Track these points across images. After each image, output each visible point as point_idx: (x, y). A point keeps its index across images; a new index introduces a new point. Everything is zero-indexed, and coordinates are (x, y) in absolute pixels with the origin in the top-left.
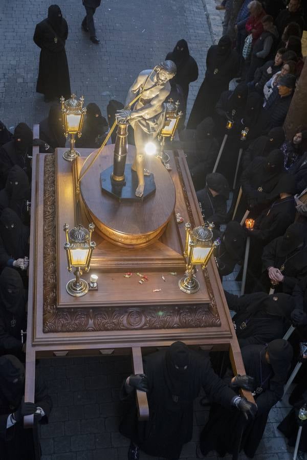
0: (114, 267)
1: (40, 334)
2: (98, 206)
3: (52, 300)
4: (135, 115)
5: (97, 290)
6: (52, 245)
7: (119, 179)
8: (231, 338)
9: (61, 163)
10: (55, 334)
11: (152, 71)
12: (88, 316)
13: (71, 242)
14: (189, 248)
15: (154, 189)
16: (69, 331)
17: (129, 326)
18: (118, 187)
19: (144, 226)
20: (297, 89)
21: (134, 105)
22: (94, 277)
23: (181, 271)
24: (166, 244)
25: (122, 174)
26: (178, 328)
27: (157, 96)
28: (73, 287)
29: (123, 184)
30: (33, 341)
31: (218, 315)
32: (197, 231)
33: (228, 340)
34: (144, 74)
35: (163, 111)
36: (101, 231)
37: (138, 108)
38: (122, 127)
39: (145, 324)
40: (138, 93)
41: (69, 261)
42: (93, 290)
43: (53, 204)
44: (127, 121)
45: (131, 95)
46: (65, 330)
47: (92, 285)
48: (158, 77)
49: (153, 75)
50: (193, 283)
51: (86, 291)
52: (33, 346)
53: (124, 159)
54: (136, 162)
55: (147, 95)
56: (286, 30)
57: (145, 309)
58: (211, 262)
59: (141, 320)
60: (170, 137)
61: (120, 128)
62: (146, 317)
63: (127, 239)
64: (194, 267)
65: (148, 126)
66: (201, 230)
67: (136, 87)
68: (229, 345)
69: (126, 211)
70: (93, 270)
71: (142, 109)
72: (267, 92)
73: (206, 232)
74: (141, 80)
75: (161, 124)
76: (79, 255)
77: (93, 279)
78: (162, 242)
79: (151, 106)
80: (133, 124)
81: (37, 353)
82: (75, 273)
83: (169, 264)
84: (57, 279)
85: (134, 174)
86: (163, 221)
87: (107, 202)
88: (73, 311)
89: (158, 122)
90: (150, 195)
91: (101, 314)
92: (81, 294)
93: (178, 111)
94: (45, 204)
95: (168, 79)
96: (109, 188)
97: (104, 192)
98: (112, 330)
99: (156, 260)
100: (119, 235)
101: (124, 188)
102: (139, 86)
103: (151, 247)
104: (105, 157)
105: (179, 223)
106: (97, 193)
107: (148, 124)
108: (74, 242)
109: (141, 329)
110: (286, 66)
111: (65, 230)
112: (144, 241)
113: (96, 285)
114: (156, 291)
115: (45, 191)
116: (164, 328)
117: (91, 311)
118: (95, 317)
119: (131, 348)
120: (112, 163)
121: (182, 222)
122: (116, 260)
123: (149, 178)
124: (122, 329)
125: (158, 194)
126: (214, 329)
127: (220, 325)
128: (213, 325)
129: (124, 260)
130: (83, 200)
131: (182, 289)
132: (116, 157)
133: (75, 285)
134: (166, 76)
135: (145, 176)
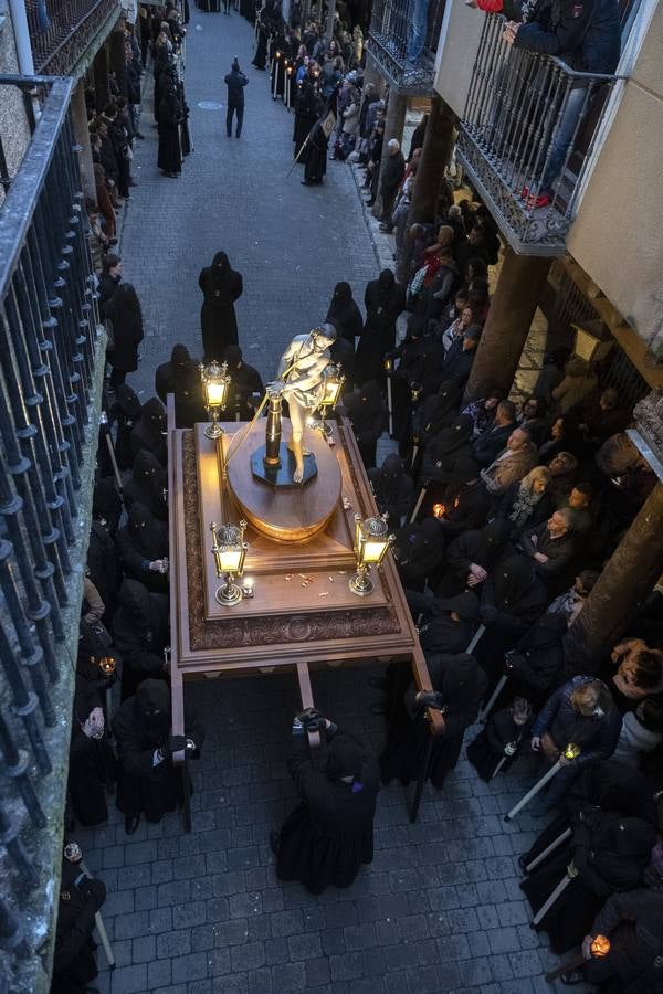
0: (271, 568)
1: (187, 654)
2: (249, 496)
3: (199, 610)
4: (290, 387)
5: (252, 597)
6: (197, 543)
7: (273, 462)
8: (413, 645)
9: (202, 442)
10: (205, 651)
11: (308, 336)
12: (243, 628)
13: (220, 545)
14: (360, 545)
15: (315, 473)
16: (222, 647)
17: (293, 639)
18: (272, 472)
19: (305, 518)
21: (286, 377)
22: (249, 581)
23: (351, 570)
24: (333, 537)
25: (276, 456)
26: (350, 637)
27: (315, 365)
28: (224, 595)
29: (278, 467)
30: (179, 661)
31: (398, 619)
32: (369, 524)
33: (410, 648)
34: (298, 340)
36: (255, 527)
37: (293, 378)
38: (275, 402)
39: (311, 635)
40: (292, 363)
41: (218, 566)
42: (247, 597)
43: (195, 491)
44: (281, 395)
46: (216, 646)
47: (246, 592)
48: (315, 343)
49: (309, 341)
50: (366, 584)
51: (240, 599)
52: (179, 667)
53: (278, 438)
54: (292, 442)
55: (302, 365)
57: (309, 617)
59: (305, 631)
60: (332, 406)
61: (272, 403)
62: (312, 627)
63: (286, 534)
64: (367, 565)
66: (374, 522)
67: (289, 355)
68: (411, 655)
69: (282, 500)
70: (247, 573)
71: (298, 380)
73: (380, 525)
74: (295, 347)
77: (248, 585)
78: (328, 536)
79: (308, 377)
80: (287, 397)
81: (185, 675)
82: (226, 579)
83: (337, 562)
85: (291, 454)
86: (328, 511)
87: (260, 490)
88: (225, 624)
90: (311, 478)
91: (258, 626)
92: (234, 603)
94: (185, 492)
95: (327, 345)
96: (261, 473)
97: (256, 478)
98: (272, 643)
99: (322, 556)
100: (277, 531)
101: (280, 472)
102: (292, 354)
103: (315, 542)
104: (255, 435)
105: (347, 511)
106: (248, 479)
107: (305, 397)
108: (223, 544)
109: (307, 640)
111: (212, 529)
112: (306, 535)
113: (250, 591)
114: (322, 594)
115: (184, 475)
116: (334, 638)
117: (246, 622)
118: (251, 629)
119: (295, 664)
120: (265, 442)
121: (350, 509)
122: (276, 560)
123: (309, 458)
124: (285, 643)
125: (320, 477)
126: (393, 636)
127: (400, 632)
128: (392, 632)
129: (284, 559)
130: (231, 489)
131: (353, 590)
132: (268, 436)
133: (226, 592)
134: (325, 343)
135: (304, 456)
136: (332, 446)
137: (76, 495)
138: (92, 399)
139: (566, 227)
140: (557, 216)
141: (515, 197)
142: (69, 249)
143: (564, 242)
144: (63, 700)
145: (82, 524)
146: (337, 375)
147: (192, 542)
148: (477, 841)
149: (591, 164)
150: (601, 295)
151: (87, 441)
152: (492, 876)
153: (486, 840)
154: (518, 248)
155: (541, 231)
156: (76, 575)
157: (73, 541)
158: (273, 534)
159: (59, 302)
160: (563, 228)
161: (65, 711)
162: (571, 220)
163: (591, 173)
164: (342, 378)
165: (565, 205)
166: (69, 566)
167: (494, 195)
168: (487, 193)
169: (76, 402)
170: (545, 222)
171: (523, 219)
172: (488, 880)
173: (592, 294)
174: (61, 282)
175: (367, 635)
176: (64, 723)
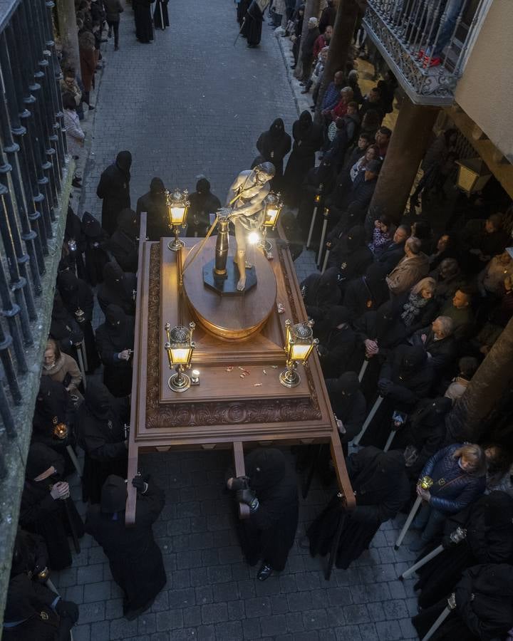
0: (215, 361)
1: (143, 430)
2: (200, 299)
3: (154, 395)
4: (236, 213)
5: (199, 385)
6: (156, 337)
7: (221, 273)
8: (332, 431)
9: (166, 254)
10: (158, 429)
11: (252, 171)
12: (190, 411)
13: (172, 342)
14: (289, 346)
15: (254, 283)
16: (171, 426)
17: (231, 421)
18: (220, 280)
19: (245, 320)
20: (381, 174)
21: (234, 203)
22: (196, 372)
23: (281, 365)
24: (267, 337)
25: (223, 268)
26: (279, 421)
27: (257, 195)
28: (175, 383)
29: (225, 277)
30: (136, 437)
31: (319, 408)
32: (297, 329)
33: (329, 433)
34: (244, 175)
35: (263, 209)
36: (203, 325)
37: (239, 206)
38: (223, 224)
39: (246, 419)
40: (239, 192)
41: (170, 359)
42: (194, 385)
43: (157, 295)
44: (228, 219)
45: (231, 194)
46: (167, 425)
47: (193, 380)
48: (257, 178)
49: (253, 176)
50: (293, 377)
51: (189, 386)
52: (136, 441)
53: (225, 254)
55: (247, 194)
56: (365, 117)
57: (246, 404)
58: (313, 355)
59: (242, 415)
60: (272, 228)
61: (221, 226)
62: (247, 412)
63: (228, 333)
64: (294, 362)
65: (248, 223)
66: (301, 328)
67: (237, 187)
68: (329, 439)
69: (229, 305)
70: (195, 365)
71: (242, 207)
72: (353, 174)
73: (306, 330)
74: (241, 181)
75: (261, 220)
76: (180, 355)
77: (195, 375)
78: (264, 336)
79: (251, 205)
80: (234, 221)
81: (140, 449)
82: (177, 370)
83: (270, 357)
84: (160, 373)
86: (264, 314)
87: (210, 296)
88: (175, 407)
89: (259, 219)
90: (252, 287)
91: (202, 409)
92: (183, 390)
93: (280, 203)
94: (150, 294)
95: (267, 180)
96: (211, 282)
97: (206, 286)
98: (214, 424)
99: (257, 353)
100: (221, 330)
101: (226, 282)
102: (239, 185)
103: (252, 340)
104: (208, 249)
105: (281, 313)
106: (200, 287)
107: (248, 221)
108: (175, 343)
109: (242, 423)
110: (371, 150)
111: (166, 329)
112: (245, 335)
113: (197, 380)
114: (257, 385)
115: (150, 280)
116: (265, 422)
117: (193, 406)
118: (196, 412)
119: (232, 443)
120: (214, 256)
121: (283, 313)
122: (218, 354)
123: (250, 271)
124: (224, 424)
125: (259, 287)
126: (315, 422)
127: (321, 418)
128: (314, 418)
129: (226, 354)
130: (186, 294)
131: (282, 382)
132: (217, 252)
133: (177, 381)
134: (265, 178)
135: (246, 268)
136: (270, 260)
137: (36, 302)
138: (57, 217)
139: (455, 82)
140: (447, 74)
141: (413, 58)
142: (37, 86)
143: (452, 94)
144: (10, 497)
145: (40, 327)
146: (276, 202)
147: (153, 336)
148: (376, 586)
149: (475, 32)
150: (484, 137)
151: (50, 253)
152: (389, 617)
153: (384, 585)
154: (415, 98)
155: (434, 85)
156: (32, 374)
157: (31, 343)
158: (218, 333)
159: (23, 130)
160: (451, 83)
161: (11, 508)
162: (458, 77)
163: (475, 39)
164: (281, 205)
165: (454, 65)
166: (25, 366)
167: (395, 57)
168: (390, 55)
169: (40, 219)
170: (437, 77)
171: (419, 76)
172: (386, 620)
173: (476, 136)
174: (27, 113)
175: (293, 420)
176: (9, 520)
